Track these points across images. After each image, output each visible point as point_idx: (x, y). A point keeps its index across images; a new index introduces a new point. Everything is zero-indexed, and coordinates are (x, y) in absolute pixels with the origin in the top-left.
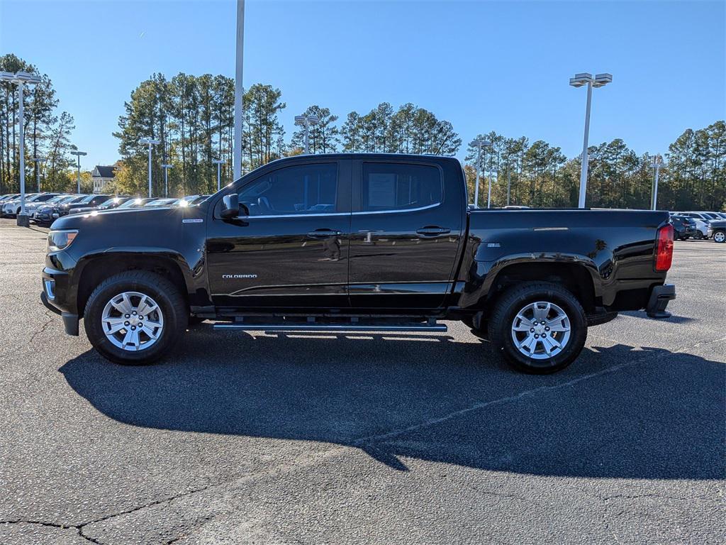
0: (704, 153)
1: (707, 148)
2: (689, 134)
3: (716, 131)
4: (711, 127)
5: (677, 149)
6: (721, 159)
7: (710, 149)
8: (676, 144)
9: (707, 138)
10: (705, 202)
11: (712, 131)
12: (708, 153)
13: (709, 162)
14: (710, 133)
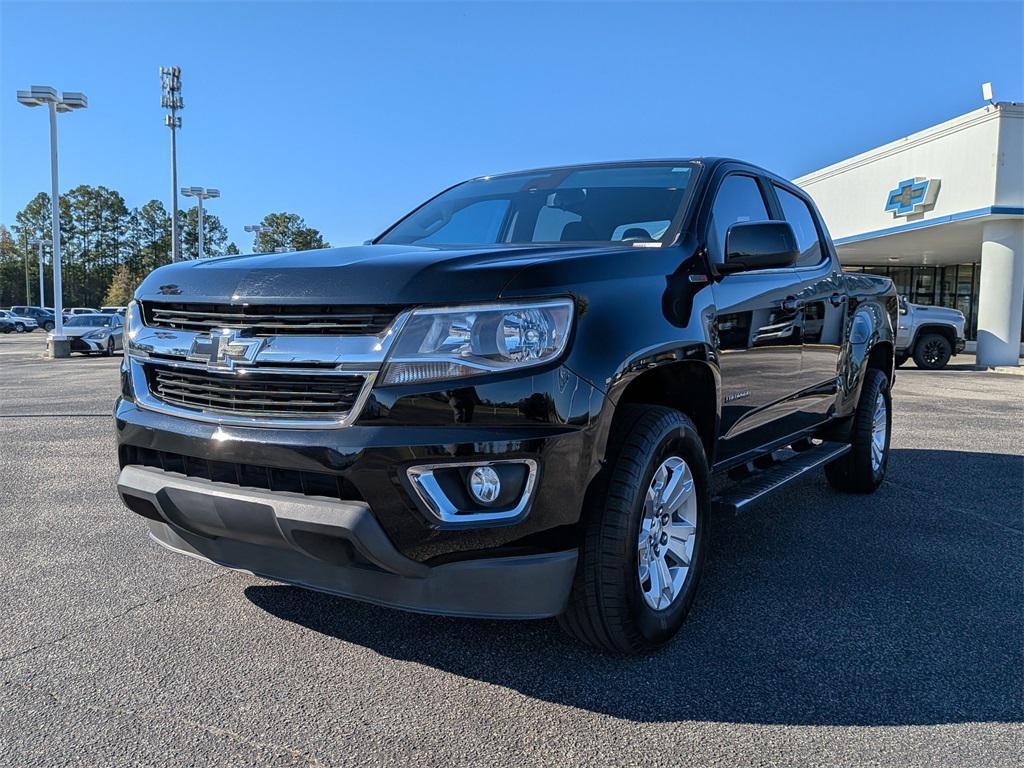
0: (68, 227)
1: (70, 222)
2: (44, 200)
3: (80, 198)
4: (72, 192)
5: (28, 220)
6: (90, 237)
7: (74, 222)
8: (25, 212)
9: (68, 206)
10: (78, 296)
11: (74, 197)
12: (73, 228)
13: (75, 241)
14: (73, 201)
